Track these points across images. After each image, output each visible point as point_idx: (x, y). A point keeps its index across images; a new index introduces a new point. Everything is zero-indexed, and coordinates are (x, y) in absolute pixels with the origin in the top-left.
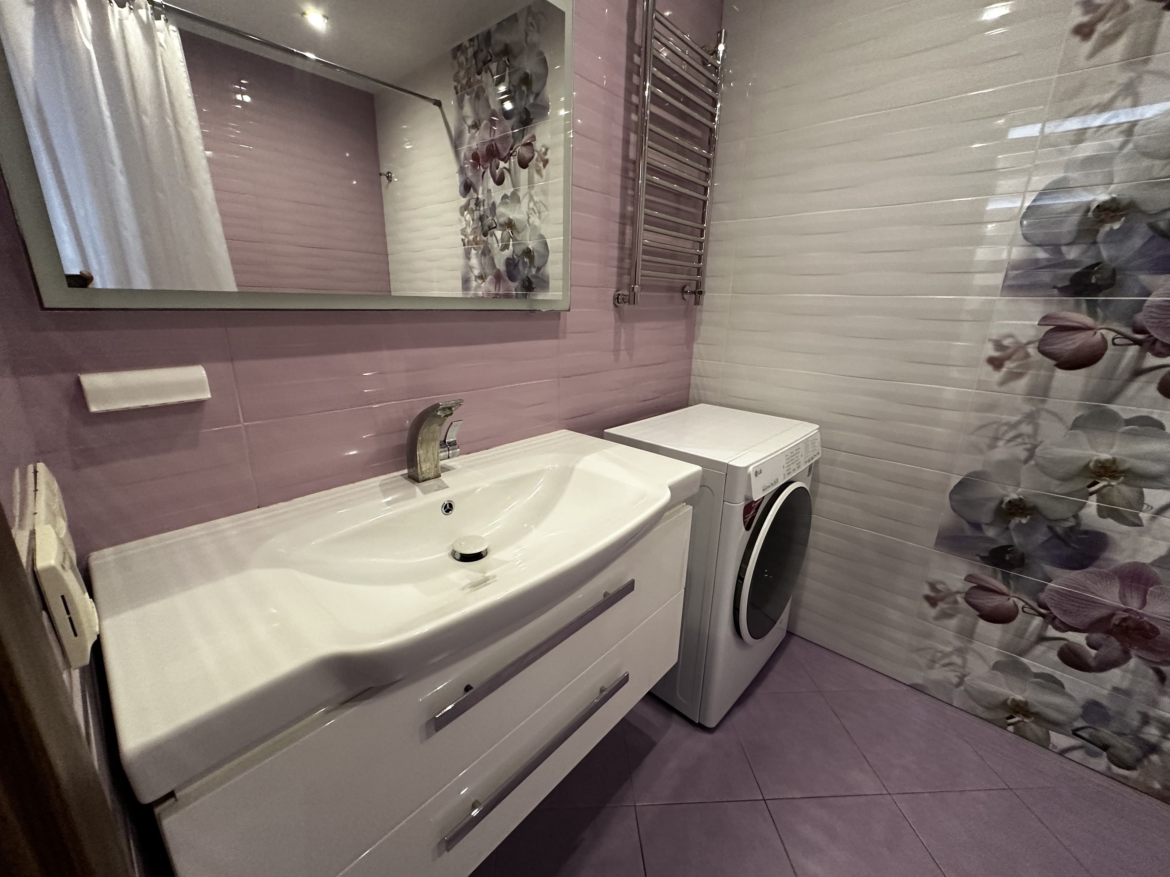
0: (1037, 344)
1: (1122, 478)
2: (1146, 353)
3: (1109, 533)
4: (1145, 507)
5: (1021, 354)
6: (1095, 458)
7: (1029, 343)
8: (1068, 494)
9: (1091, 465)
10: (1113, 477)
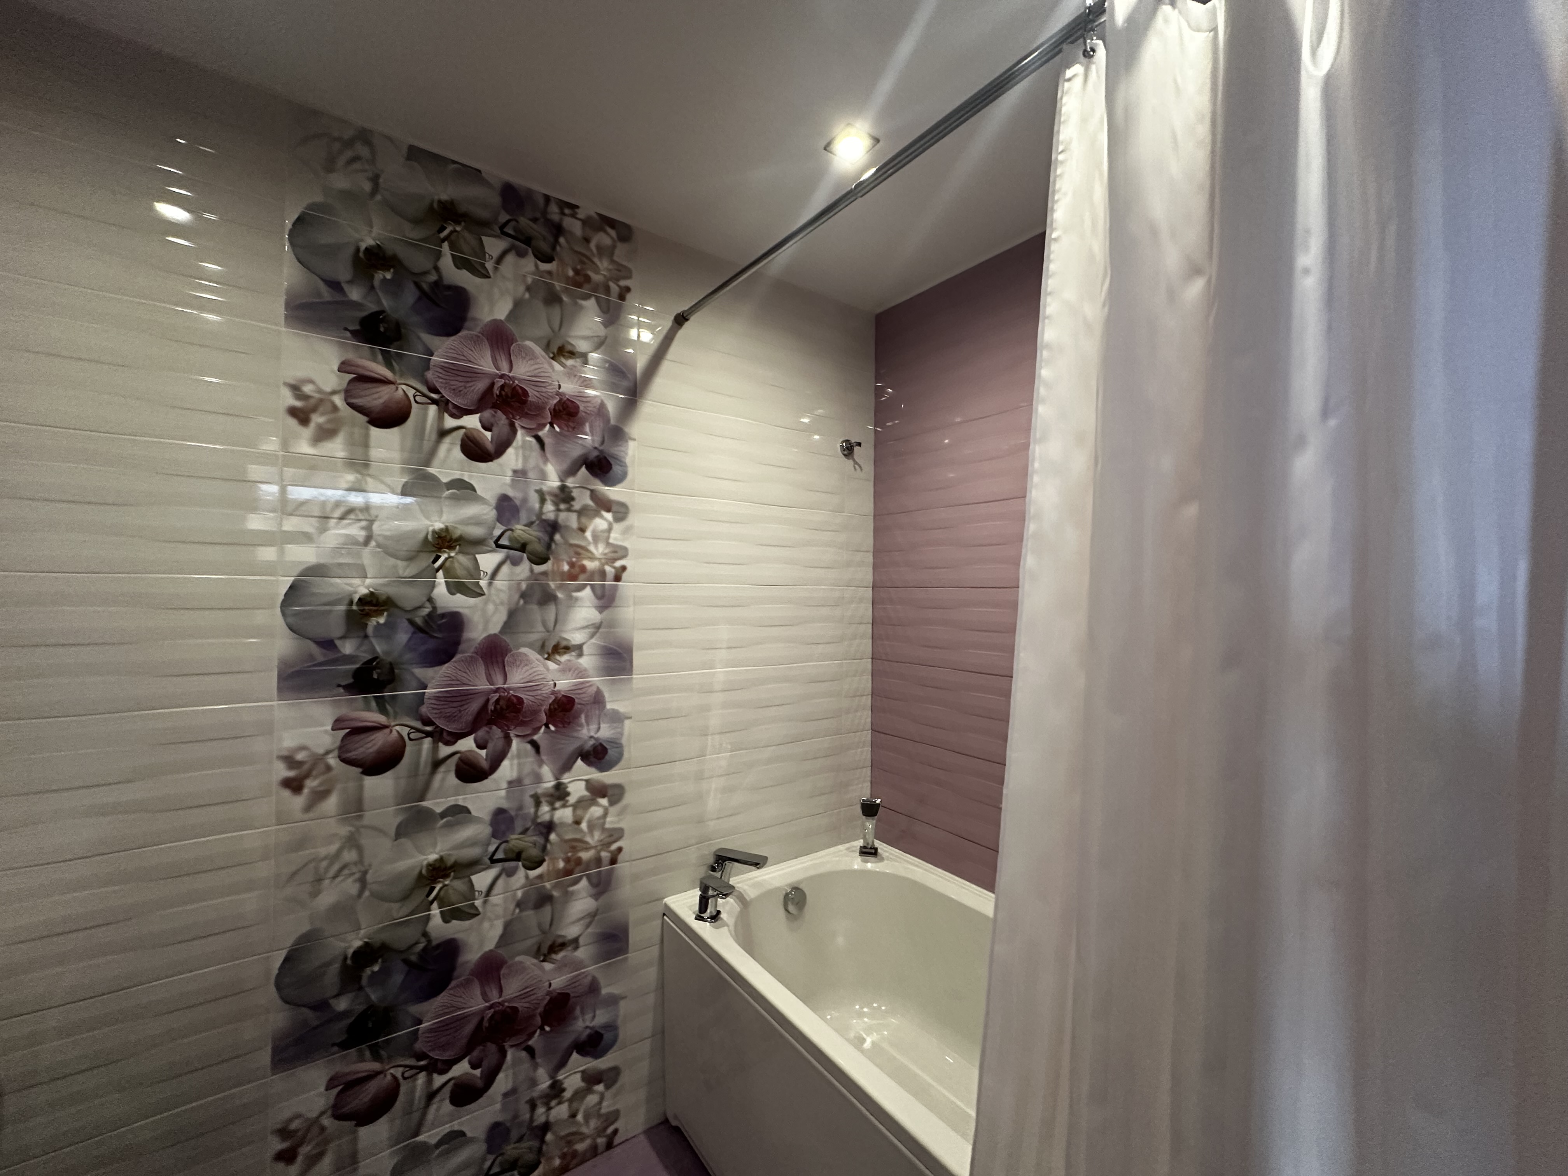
0: (336, 753)
1: (452, 874)
2: (438, 743)
3: (456, 936)
4: (477, 893)
5: (321, 767)
6: (425, 863)
7: (327, 753)
8: (412, 914)
9: (424, 872)
10: (446, 876)
